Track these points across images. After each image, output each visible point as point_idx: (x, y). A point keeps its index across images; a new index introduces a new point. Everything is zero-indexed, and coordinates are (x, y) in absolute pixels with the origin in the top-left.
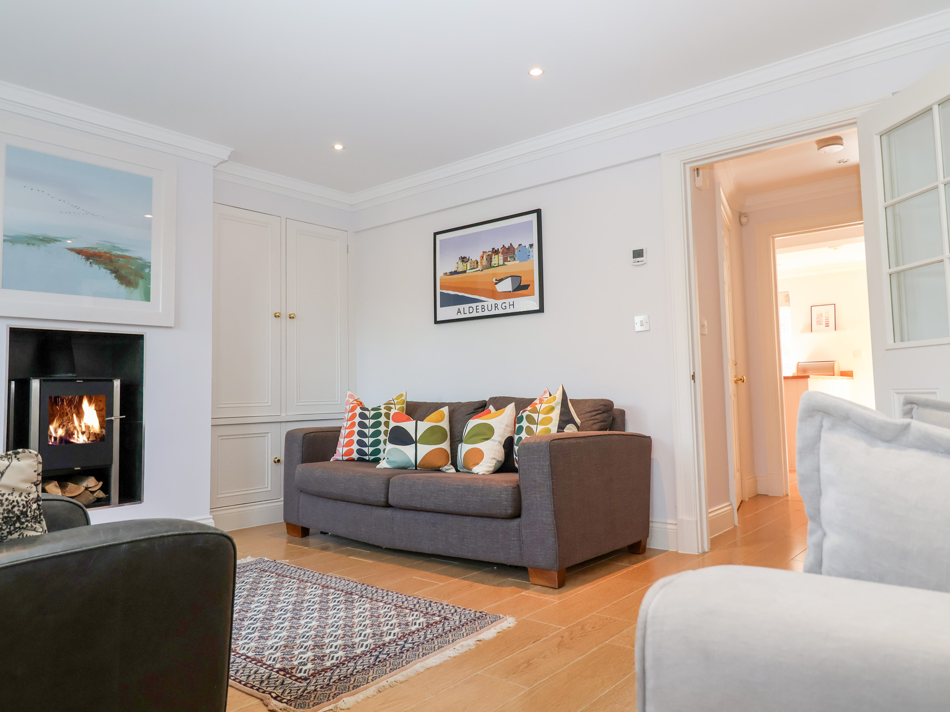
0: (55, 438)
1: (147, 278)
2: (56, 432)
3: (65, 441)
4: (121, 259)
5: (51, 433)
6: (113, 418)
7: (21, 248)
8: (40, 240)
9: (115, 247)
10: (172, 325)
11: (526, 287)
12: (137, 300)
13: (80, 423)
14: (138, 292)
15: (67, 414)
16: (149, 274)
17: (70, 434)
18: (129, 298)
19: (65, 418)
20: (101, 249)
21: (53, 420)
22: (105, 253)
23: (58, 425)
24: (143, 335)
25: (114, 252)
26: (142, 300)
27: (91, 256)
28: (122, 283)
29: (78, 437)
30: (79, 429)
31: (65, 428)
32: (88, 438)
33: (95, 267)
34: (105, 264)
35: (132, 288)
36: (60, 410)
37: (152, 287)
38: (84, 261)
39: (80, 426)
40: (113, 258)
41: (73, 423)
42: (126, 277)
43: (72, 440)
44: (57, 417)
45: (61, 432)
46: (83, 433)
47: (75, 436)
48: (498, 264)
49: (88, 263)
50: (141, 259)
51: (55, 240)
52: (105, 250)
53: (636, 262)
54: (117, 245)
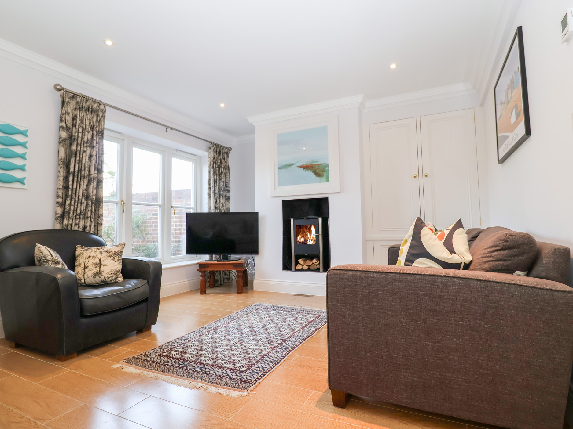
0: (300, 242)
1: (327, 172)
2: (300, 240)
3: (304, 243)
4: (316, 166)
5: (298, 240)
6: (316, 234)
7: (283, 170)
8: (289, 166)
9: (313, 161)
10: (339, 191)
12: (323, 182)
13: (311, 236)
14: (324, 179)
15: (305, 232)
16: (328, 169)
17: (306, 240)
18: (320, 182)
19: (304, 234)
20: (309, 164)
21: (299, 235)
22: (310, 165)
23: (301, 237)
24: (328, 198)
25: (314, 164)
26: (325, 182)
27: (305, 167)
28: (317, 176)
29: (310, 242)
30: (310, 238)
31: (304, 238)
32: (314, 242)
33: (307, 171)
34: (310, 169)
35: (321, 178)
36: (302, 231)
37: (330, 175)
38: (303, 170)
39: (311, 237)
40: (313, 166)
41: (307, 236)
42: (319, 173)
43: (307, 243)
44: (301, 233)
45: (302, 240)
46: (312, 240)
47: (308, 241)
49: (304, 170)
50: (324, 164)
51: (293, 164)
52: (310, 164)
54: (314, 160)
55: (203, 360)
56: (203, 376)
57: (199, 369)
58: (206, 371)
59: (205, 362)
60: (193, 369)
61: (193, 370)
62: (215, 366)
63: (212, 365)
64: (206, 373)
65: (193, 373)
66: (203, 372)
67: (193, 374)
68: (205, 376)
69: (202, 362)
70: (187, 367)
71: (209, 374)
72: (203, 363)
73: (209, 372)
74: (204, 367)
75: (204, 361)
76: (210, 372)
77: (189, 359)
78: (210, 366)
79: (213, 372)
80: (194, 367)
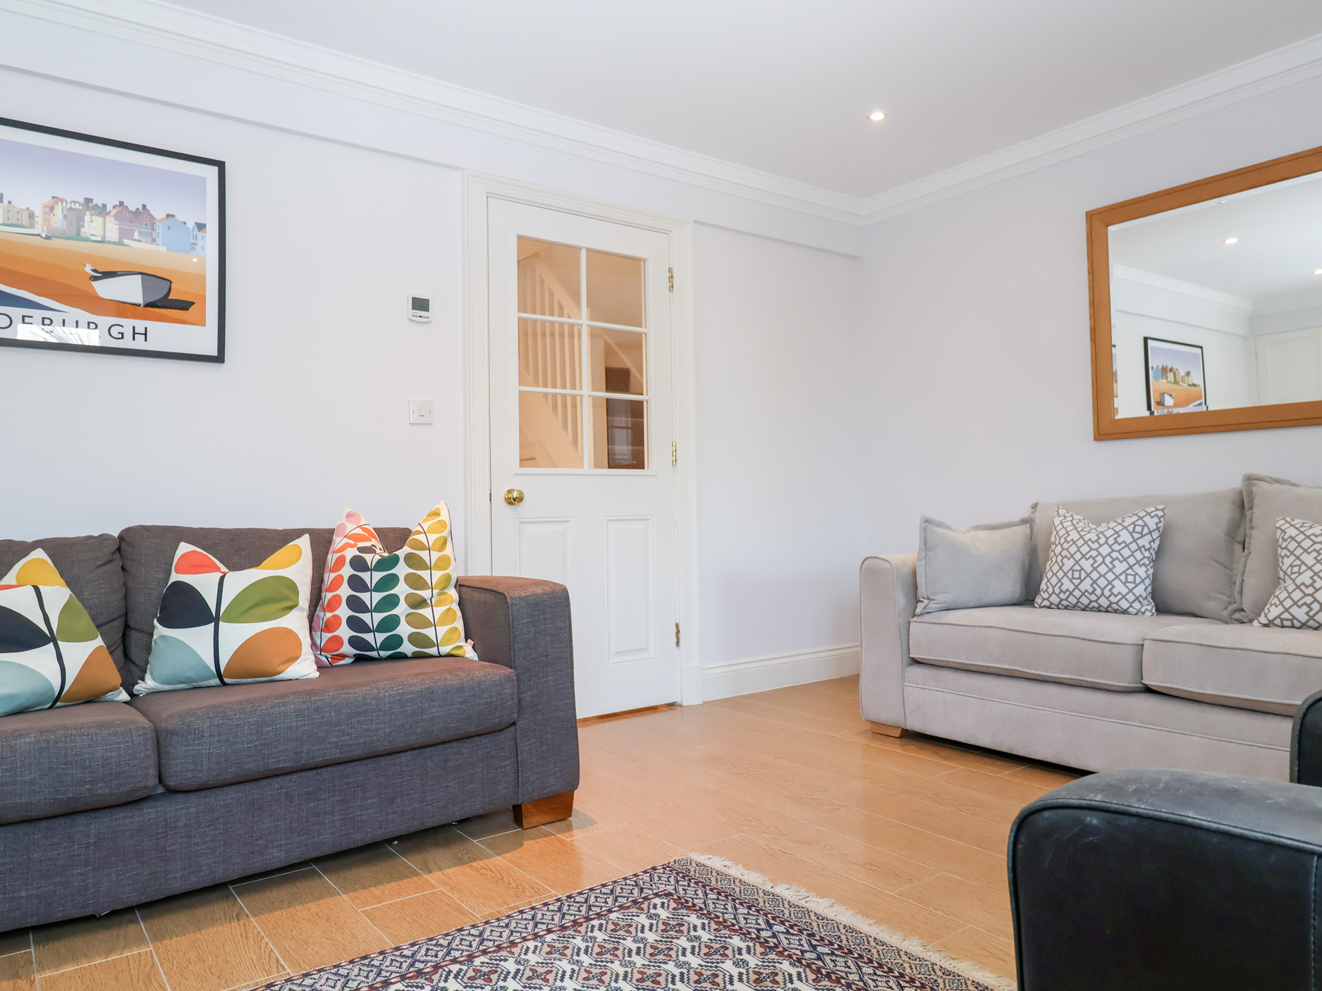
11: (184, 305)
48: (104, 237)
53: (417, 316)
55: (755, 954)
56: (767, 905)
57: (776, 928)
58: (755, 918)
59: (751, 944)
60: (791, 931)
61: (792, 927)
62: (725, 927)
63: (736, 931)
64: (758, 911)
65: (793, 916)
66: (765, 915)
67: (792, 914)
68: (762, 904)
69: (759, 949)
70: (810, 941)
71: (749, 908)
72: (758, 945)
73: (749, 913)
74: (759, 930)
75: (752, 953)
76: (746, 912)
77: (801, 970)
78: (741, 929)
79: (709, 896)
80: (787, 938)
